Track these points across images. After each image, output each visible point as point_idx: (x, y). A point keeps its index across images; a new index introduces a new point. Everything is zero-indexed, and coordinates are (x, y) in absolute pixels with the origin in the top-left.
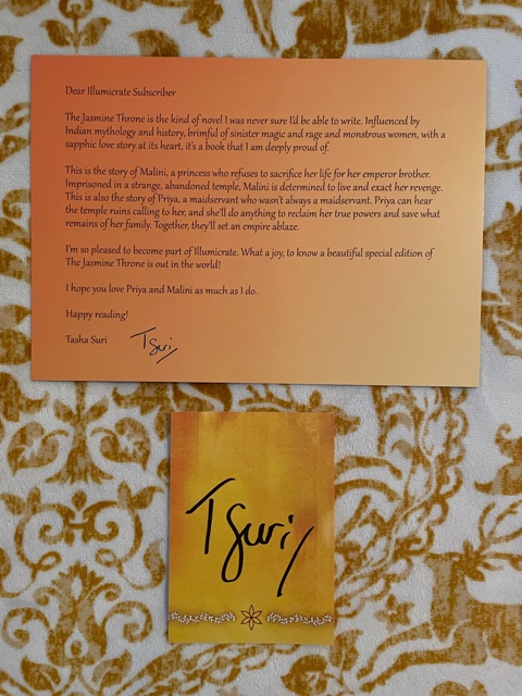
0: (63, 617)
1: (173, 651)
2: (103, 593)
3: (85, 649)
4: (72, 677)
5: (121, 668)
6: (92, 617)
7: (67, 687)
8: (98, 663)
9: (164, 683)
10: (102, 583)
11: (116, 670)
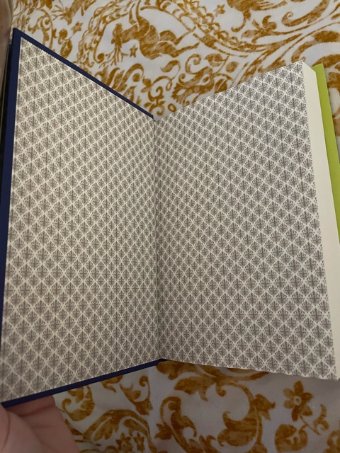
0: (194, 92)
1: (202, 41)
2: (183, 80)
3: (206, 76)
4: (219, 75)
5: (212, 57)
6: (192, 80)
7: (224, 75)
8: (211, 67)
9: (216, 37)
10: (179, 83)
11: (214, 59)
